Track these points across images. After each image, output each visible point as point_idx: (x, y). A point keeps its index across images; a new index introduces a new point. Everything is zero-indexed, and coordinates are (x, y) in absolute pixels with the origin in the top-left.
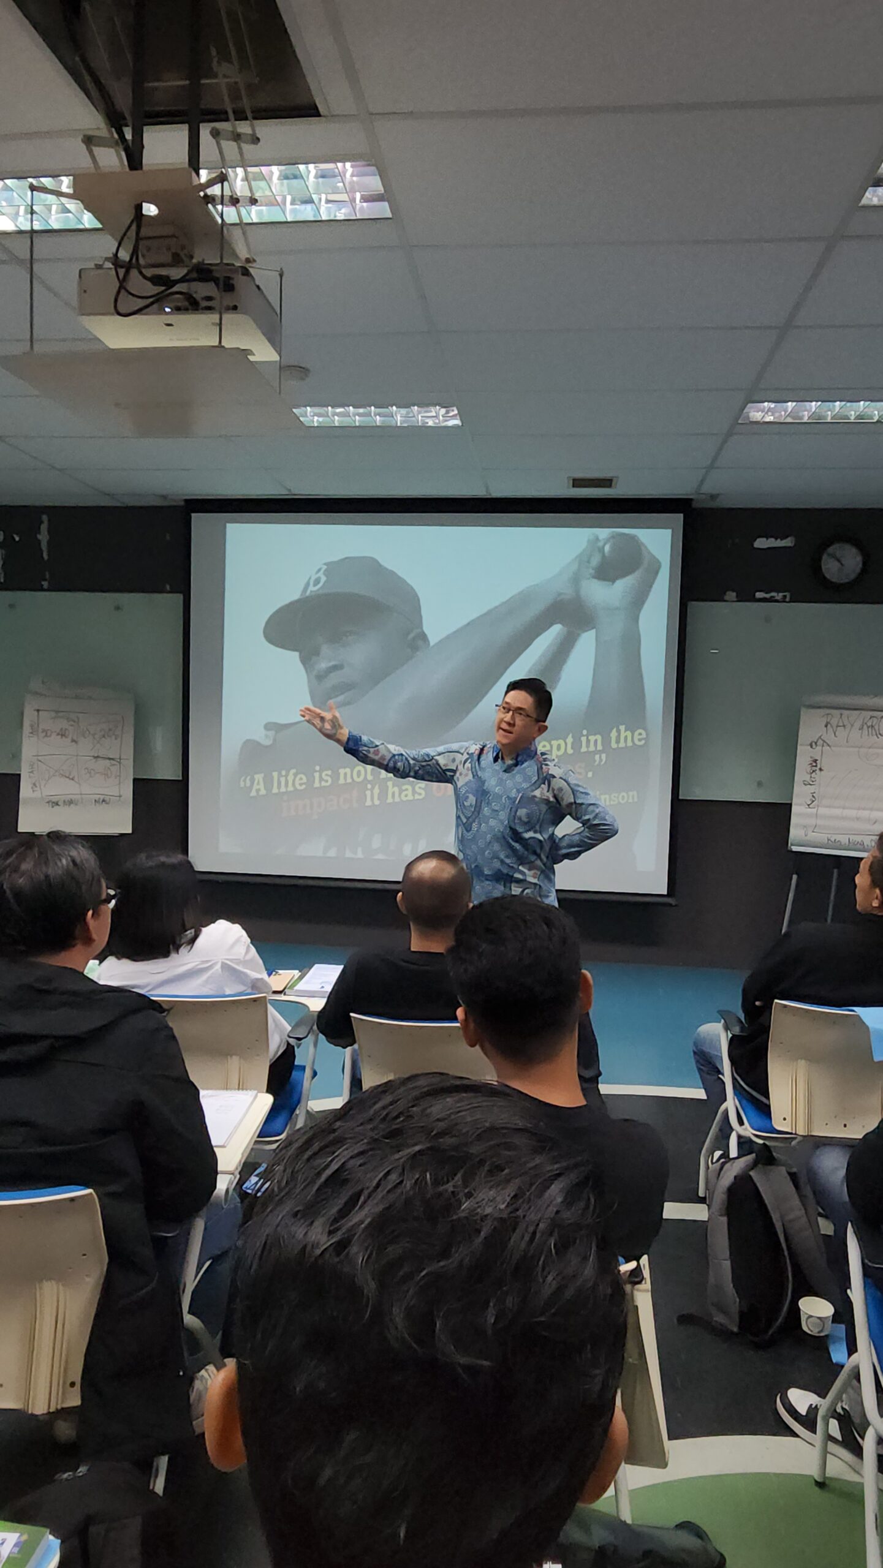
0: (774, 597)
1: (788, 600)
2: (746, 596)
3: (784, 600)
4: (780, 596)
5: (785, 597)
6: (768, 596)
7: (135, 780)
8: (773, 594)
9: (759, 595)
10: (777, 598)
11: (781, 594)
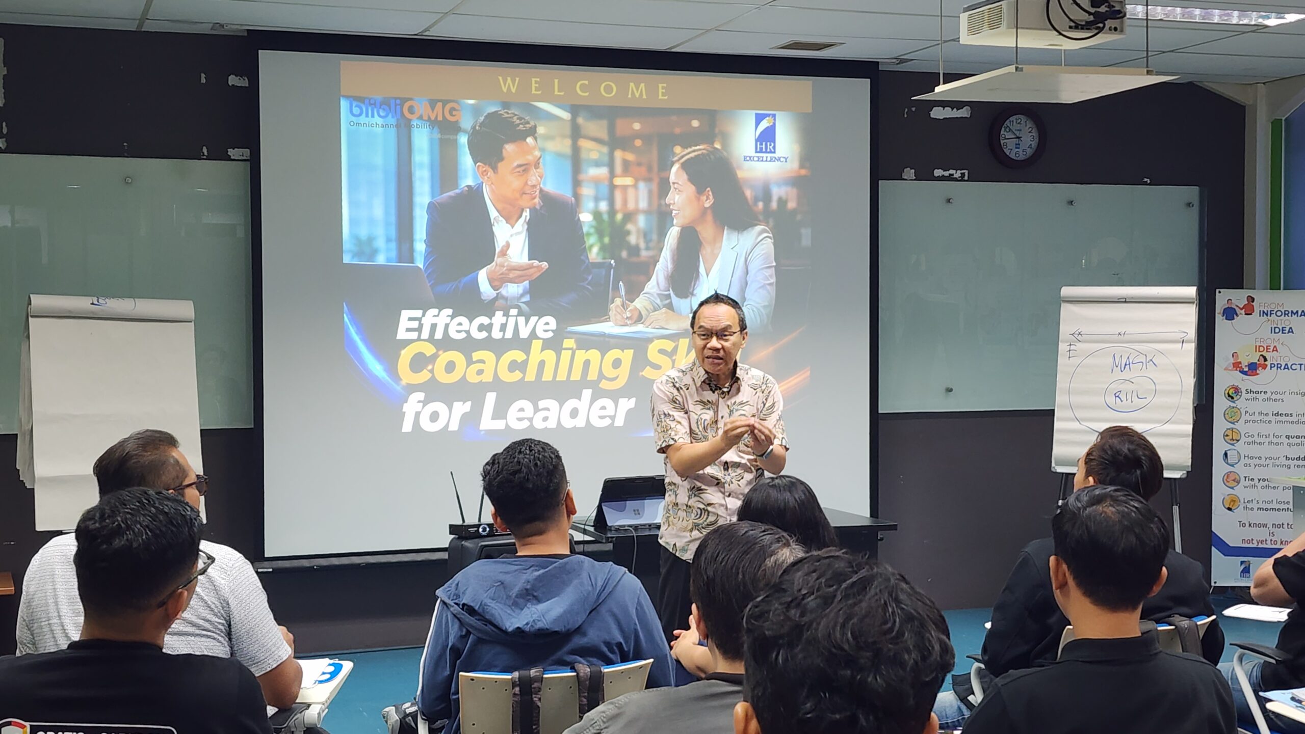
0: (953, 175)
1: (966, 178)
2: (924, 175)
3: (962, 179)
4: (957, 174)
5: (963, 175)
6: (946, 174)
7: (201, 430)
8: (952, 172)
9: (938, 173)
10: (955, 176)
11: (959, 172)
